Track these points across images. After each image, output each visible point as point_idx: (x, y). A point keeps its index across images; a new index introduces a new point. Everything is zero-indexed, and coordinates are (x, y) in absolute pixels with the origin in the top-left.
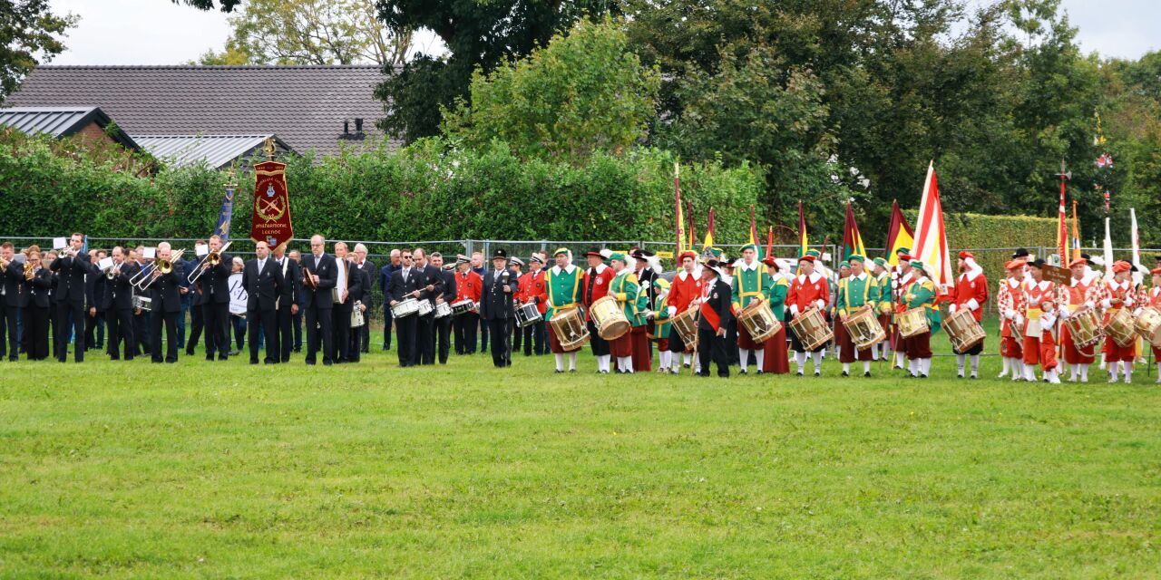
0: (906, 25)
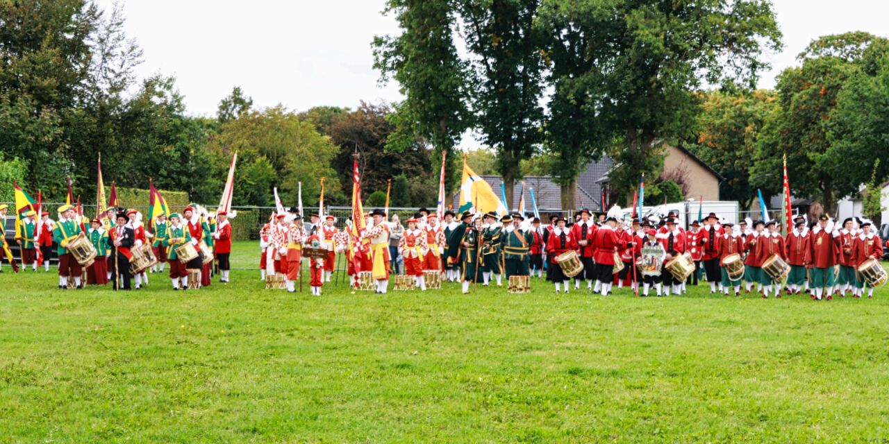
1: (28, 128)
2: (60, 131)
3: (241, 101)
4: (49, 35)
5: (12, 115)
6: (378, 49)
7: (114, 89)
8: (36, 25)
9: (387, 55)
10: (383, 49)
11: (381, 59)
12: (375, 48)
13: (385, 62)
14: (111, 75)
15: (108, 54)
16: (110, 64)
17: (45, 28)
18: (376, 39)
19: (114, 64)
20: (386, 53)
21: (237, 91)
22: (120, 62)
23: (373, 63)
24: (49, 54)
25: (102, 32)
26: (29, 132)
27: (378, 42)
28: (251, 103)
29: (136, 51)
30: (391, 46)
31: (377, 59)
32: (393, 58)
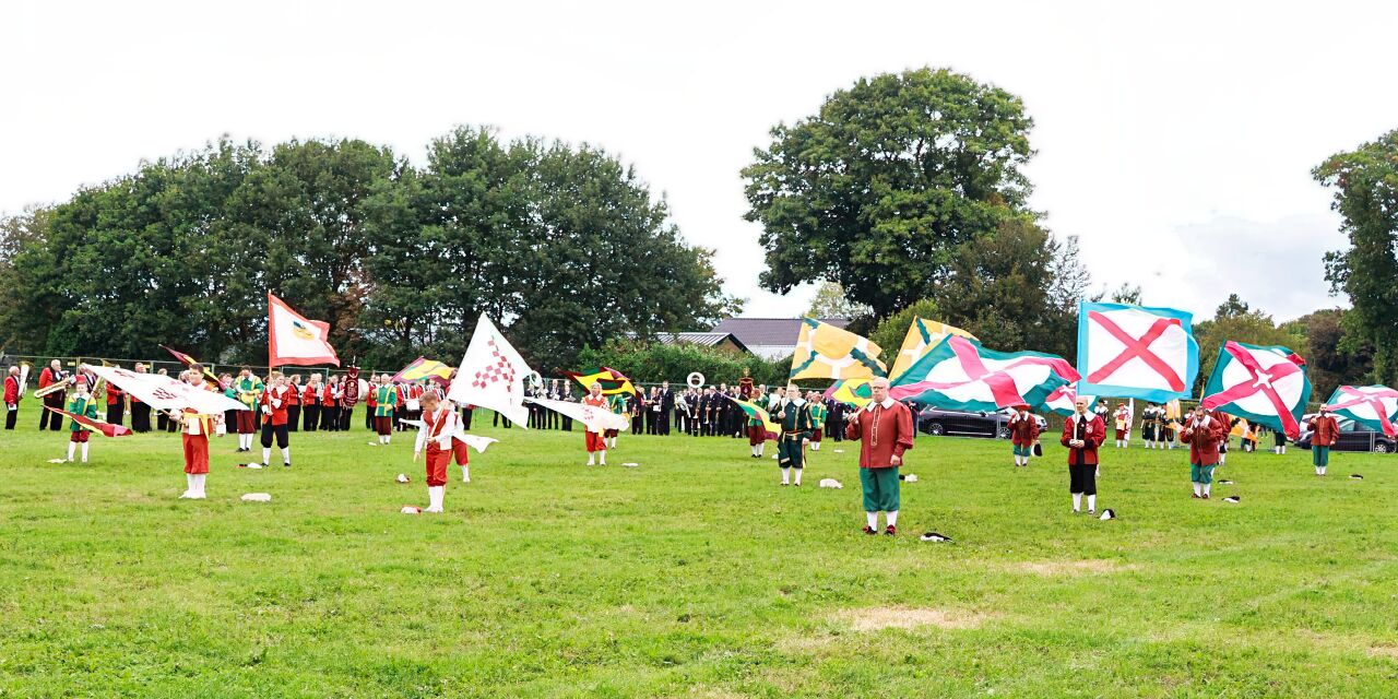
0: (1060, 303)
1: (997, 335)
2: (1019, 338)
3: (1238, 307)
4: (1017, 265)
5: (984, 327)
6: (1330, 263)
7: (1066, 306)
8: (1007, 257)
9: (1337, 269)
10: (1334, 263)
11: (1332, 272)
12: (1326, 262)
13: (1335, 274)
14: (1065, 294)
15: (1065, 278)
16: (1065, 286)
17: (1014, 259)
18: (1328, 254)
19: (1067, 286)
20: (1336, 266)
21: (1233, 298)
22: (1071, 285)
23: (1325, 275)
24: (1016, 278)
25: (1059, 259)
26: (996, 340)
27: (1329, 257)
28: (1246, 308)
29: (1085, 276)
30: (1341, 260)
31: (1329, 272)
32: (1343, 271)
